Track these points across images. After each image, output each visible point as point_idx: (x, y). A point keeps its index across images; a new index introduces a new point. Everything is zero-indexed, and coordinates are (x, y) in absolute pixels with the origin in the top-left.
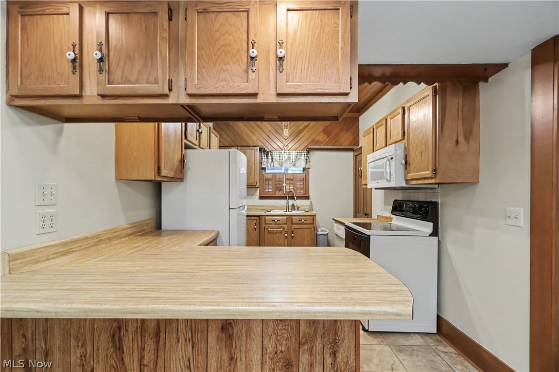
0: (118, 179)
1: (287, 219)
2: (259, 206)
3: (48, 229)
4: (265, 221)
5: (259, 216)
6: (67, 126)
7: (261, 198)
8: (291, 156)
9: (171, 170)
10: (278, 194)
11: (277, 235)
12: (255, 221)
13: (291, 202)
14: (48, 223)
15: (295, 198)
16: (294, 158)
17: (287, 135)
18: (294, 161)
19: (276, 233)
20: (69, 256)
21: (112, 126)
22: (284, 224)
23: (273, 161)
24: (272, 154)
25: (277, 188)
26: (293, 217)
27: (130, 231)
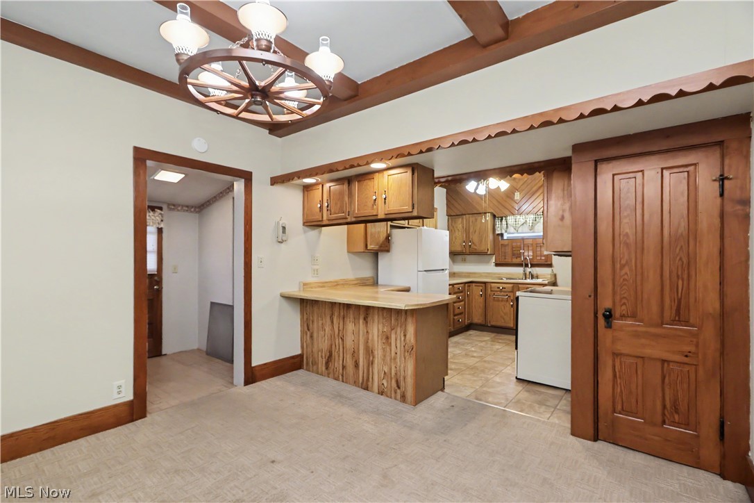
0: (348, 252)
1: (513, 287)
2: (495, 274)
3: (316, 275)
4: (491, 288)
5: (485, 283)
6: (323, 228)
7: (497, 265)
8: (528, 220)
9: (377, 244)
10: (516, 261)
11: (503, 303)
12: (481, 288)
13: (528, 270)
14: (316, 272)
15: (530, 265)
16: (531, 222)
17: (518, 198)
18: (531, 225)
19: (502, 301)
20: (324, 288)
21: (345, 227)
22: (510, 292)
23: (507, 227)
24: (506, 220)
25: (513, 255)
26: (520, 286)
27: (356, 282)
